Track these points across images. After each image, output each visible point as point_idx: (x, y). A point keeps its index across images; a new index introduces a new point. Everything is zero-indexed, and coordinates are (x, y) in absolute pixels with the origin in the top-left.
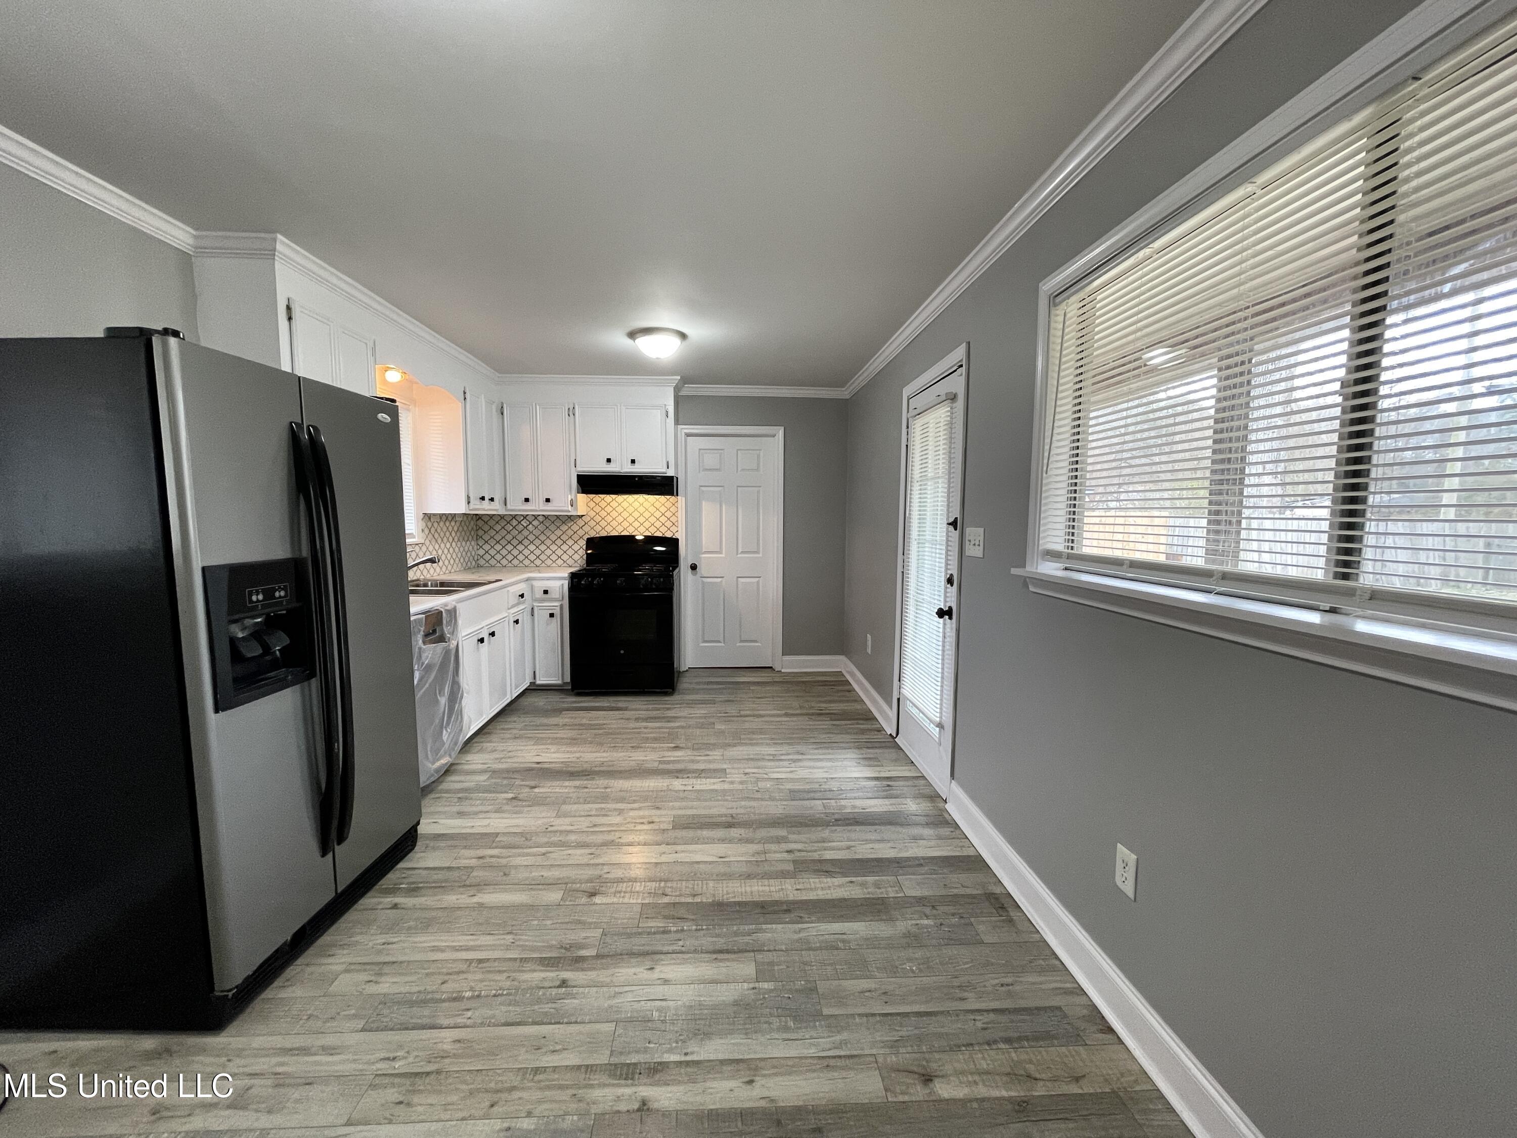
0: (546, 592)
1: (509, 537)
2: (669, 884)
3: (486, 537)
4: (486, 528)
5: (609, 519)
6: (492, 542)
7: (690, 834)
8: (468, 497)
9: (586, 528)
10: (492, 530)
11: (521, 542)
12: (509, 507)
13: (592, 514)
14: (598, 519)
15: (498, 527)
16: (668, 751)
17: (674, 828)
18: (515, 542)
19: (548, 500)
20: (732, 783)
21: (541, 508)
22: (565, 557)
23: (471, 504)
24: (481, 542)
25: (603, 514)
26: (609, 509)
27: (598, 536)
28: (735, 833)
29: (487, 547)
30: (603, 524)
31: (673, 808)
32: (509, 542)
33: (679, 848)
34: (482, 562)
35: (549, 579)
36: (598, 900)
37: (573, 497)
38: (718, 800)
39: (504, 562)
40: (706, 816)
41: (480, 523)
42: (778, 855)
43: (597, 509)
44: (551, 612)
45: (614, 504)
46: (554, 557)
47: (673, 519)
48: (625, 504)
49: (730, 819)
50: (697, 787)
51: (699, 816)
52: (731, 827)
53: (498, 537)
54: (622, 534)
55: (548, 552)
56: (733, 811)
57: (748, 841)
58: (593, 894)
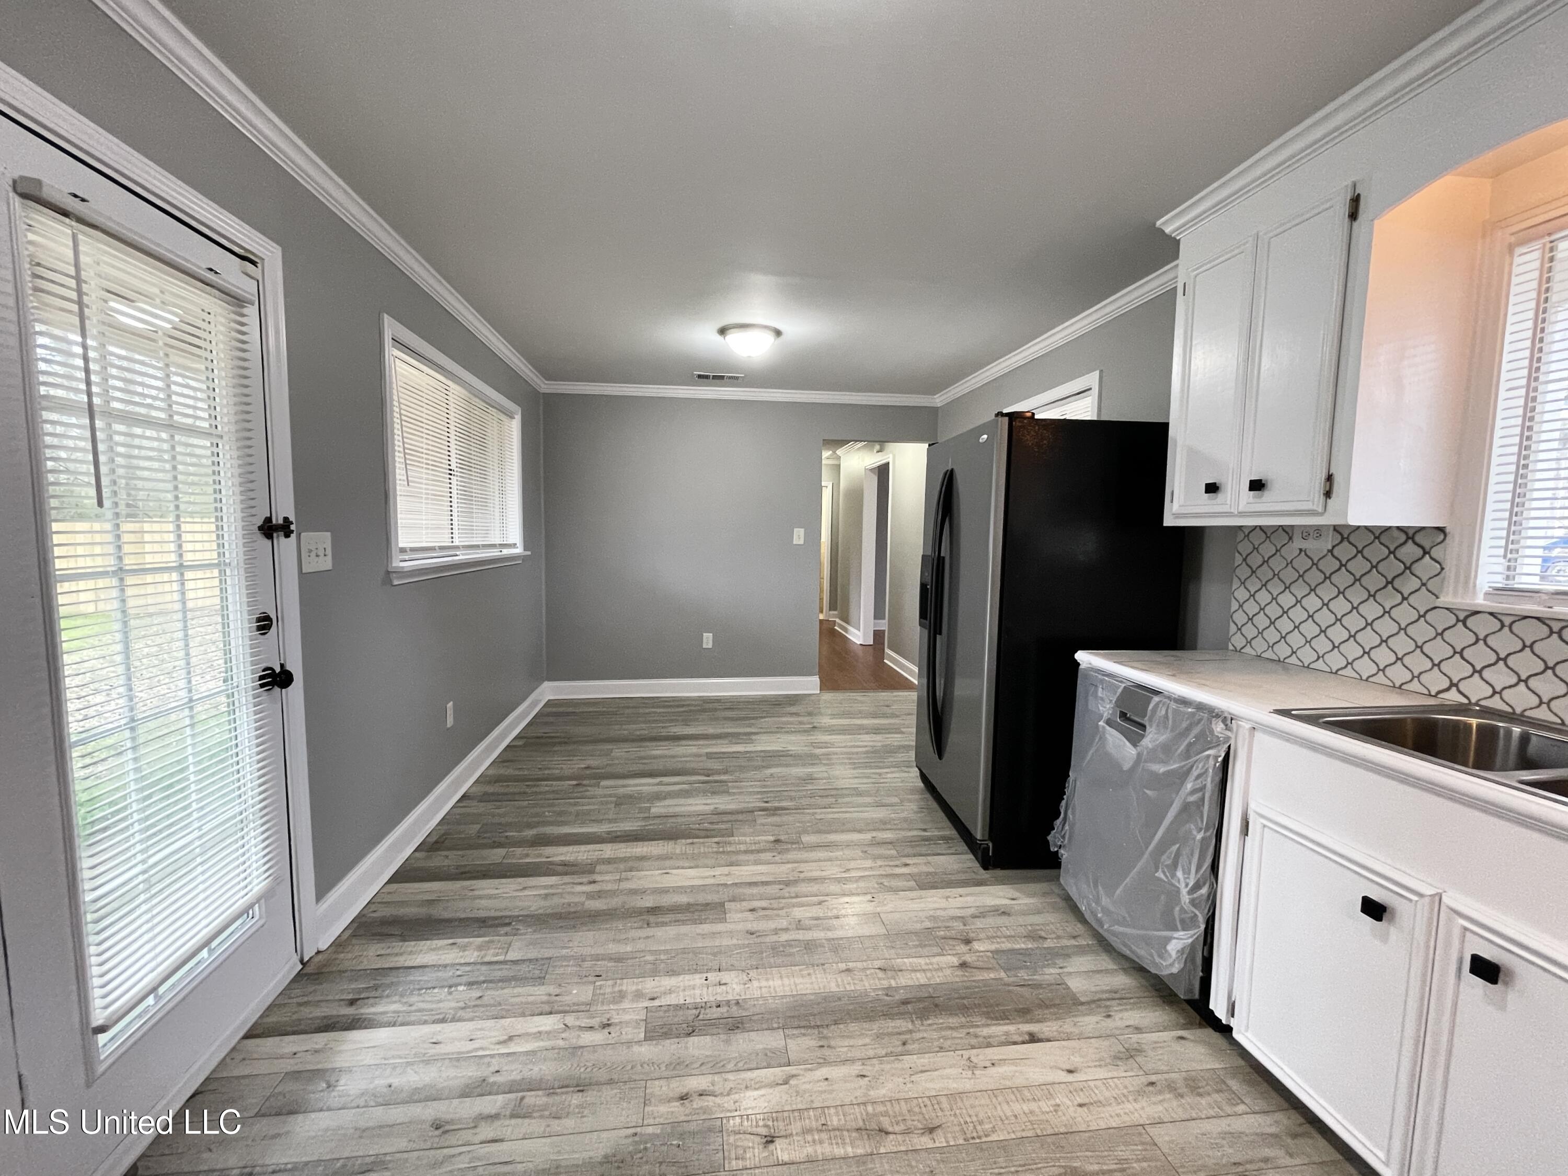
2: (715, 850)
7: (702, 898)
17: (722, 905)
20: (639, 995)
28: (648, 902)
31: (731, 934)
33: (711, 881)
36: (772, 838)
38: (666, 952)
40: (684, 922)
42: (607, 879)
49: (652, 919)
50: (698, 979)
51: (694, 922)
52: (652, 908)
56: (643, 933)
57: (634, 892)
58: (777, 841)
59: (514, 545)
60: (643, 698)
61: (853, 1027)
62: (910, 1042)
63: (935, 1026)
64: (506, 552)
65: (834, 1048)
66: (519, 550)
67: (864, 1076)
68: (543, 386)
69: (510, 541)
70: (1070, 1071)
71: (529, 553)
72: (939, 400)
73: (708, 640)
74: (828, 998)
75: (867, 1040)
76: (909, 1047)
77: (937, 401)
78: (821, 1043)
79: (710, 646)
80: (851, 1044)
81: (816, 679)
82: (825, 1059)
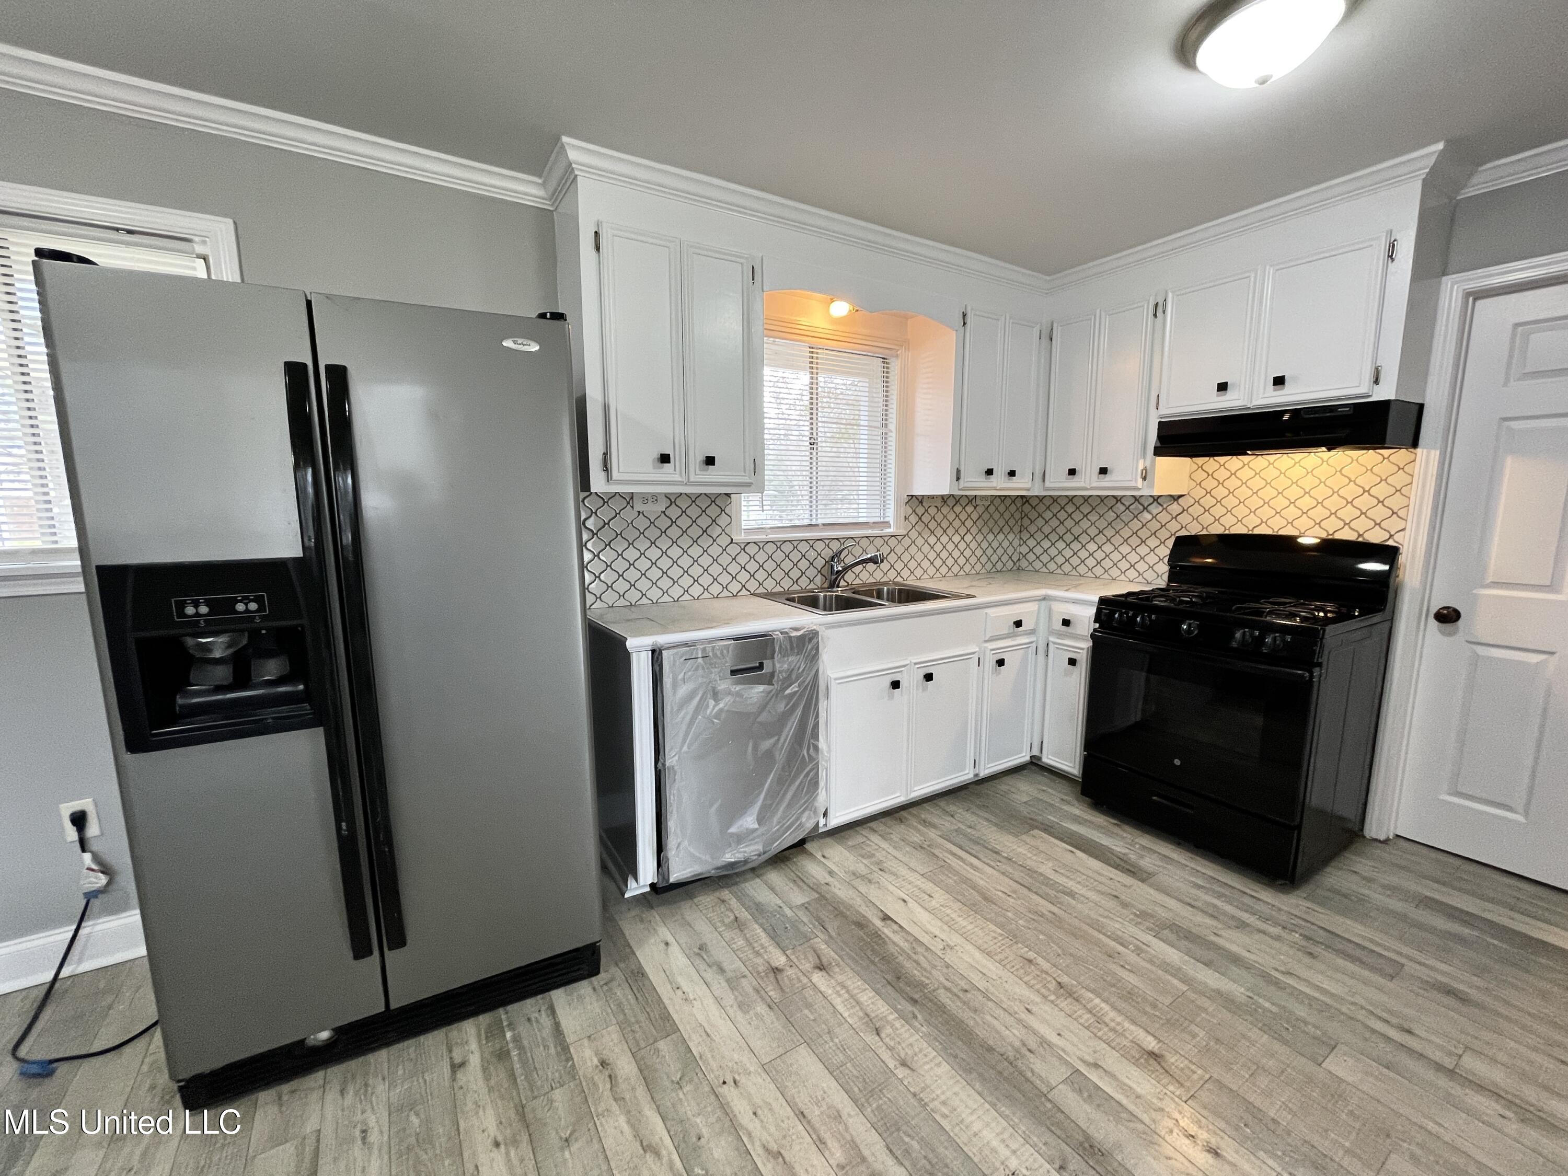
0: (1066, 623)
1: (1061, 530)
3: (1032, 529)
4: (1033, 515)
5: (1231, 502)
6: (1039, 536)
8: (958, 471)
9: (1184, 519)
10: (1040, 518)
11: (1076, 538)
12: (1047, 484)
13: (1198, 493)
14: (1208, 501)
15: (1048, 515)
16: (1125, 1054)
18: (1068, 537)
19: (1103, 471)
21: (1094, 485)
22: (1141, 566)
23: (961, 480)
24: (1025, 536)
25: (1220, 492)
26: (1233, 483)
27: (1204, 532)
29: (1031, 543)
30: (1218, 511)
32: (1061, 538)
34: (1024, 563)
35: (1075, 602)
37: (1148, 464)
39: (1052, 566)
41: (1027, 508)
43: (1210, 484)
44: (1073, 656)
45: (1245, 474)
46: (1124, 565)
47: (1395, 502)
48: (1271, 473)
53: (1047, 530)
54: (1256, 532)
55: (1116, 556)
61: (981, 1032)
62: (959, 987)
63: (925, 974)
65: (1021, 1040)
67: (1027, 1009)
70: (904, 901)
74: (965, 1070)
75: (988, 1018)
76: (966, 987)
78: (1028, 1053)
80: (1004, 1028)
82: (1041, 1043)
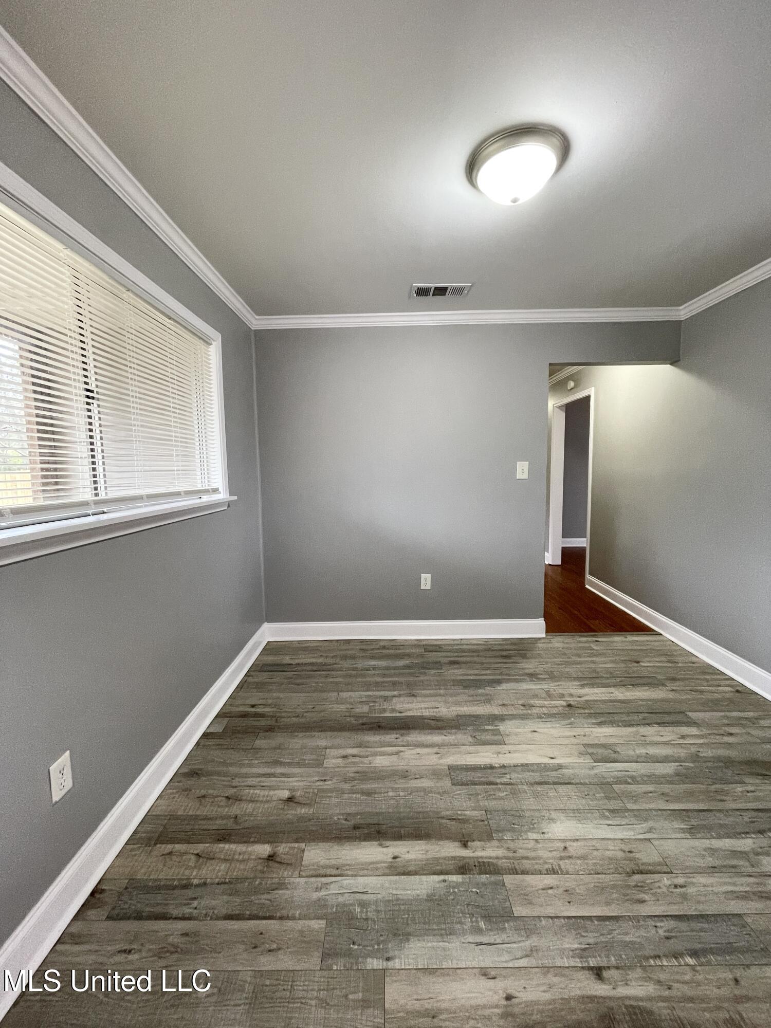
59: (215, 491)
60: (362, 641)
64: (206, 499)
66: (223, 495)
68: (254, 322)
69: (214, 486)
71: (235, 498)
72: (683, 312)
73: (426, 582)
77: (682, 313)
79: (428, 587)
81: (541, 622)
